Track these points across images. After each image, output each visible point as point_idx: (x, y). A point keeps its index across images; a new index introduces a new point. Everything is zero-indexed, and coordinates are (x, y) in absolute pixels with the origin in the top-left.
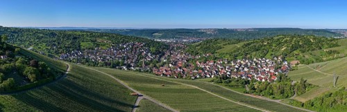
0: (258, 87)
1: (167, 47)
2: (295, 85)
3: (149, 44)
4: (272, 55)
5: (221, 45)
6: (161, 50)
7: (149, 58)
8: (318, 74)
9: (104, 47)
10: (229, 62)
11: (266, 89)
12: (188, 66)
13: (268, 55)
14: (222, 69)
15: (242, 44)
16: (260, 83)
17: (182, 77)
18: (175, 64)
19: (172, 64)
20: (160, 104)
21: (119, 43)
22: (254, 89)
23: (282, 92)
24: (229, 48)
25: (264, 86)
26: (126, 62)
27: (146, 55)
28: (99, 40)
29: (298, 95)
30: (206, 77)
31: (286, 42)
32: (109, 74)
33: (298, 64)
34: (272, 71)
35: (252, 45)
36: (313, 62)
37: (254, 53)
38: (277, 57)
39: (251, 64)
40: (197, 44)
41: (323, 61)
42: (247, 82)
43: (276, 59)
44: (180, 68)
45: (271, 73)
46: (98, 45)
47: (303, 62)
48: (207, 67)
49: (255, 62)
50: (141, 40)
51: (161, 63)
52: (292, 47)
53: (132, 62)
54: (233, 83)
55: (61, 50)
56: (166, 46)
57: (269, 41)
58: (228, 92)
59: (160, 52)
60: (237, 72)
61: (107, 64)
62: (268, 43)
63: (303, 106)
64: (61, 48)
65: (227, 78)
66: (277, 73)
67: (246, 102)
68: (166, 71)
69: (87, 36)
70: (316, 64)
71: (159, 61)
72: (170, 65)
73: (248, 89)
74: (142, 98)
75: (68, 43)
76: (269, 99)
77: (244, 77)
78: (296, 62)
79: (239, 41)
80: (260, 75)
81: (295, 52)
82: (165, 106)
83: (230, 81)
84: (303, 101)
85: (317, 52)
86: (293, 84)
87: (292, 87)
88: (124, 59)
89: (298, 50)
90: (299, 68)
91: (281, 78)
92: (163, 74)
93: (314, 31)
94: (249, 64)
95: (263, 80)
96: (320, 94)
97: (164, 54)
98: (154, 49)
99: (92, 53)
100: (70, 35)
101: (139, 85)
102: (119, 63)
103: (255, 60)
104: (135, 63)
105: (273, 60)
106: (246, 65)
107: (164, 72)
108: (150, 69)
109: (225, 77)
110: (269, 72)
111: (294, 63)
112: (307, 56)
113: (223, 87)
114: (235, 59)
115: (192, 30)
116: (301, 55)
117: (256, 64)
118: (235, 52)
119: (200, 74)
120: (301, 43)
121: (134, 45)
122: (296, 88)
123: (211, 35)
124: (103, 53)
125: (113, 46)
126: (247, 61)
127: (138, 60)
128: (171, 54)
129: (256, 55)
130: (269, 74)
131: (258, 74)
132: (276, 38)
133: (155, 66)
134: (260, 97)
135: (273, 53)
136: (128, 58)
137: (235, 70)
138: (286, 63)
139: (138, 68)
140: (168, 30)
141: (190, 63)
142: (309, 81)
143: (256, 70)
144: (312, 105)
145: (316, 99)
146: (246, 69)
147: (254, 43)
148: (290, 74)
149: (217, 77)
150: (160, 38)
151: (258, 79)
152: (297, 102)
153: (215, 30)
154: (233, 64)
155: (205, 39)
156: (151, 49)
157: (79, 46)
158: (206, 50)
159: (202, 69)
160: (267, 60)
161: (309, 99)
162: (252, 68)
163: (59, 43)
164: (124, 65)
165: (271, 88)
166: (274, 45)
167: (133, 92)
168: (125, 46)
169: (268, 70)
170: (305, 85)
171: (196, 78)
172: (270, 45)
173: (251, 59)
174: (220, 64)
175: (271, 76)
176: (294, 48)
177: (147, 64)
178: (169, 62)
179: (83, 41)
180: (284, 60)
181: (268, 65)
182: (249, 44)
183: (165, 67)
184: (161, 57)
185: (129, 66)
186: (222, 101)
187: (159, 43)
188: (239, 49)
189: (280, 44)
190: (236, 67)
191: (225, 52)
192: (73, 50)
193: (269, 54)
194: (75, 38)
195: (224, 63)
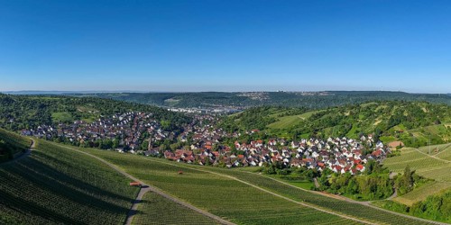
0: (334, 181)
1: (188, 119)
2: (395, 178)
3: (158, 115)
4: (357, 132)
5: (275, 115)
6: (177, 126)
7: (158, 136)
8: (434, 162)
9: (88, 120)
10: (287, 143)
11: (346, 184)
12: (220, 148)
13: (352, 133)
14: (276, 154)
15: (309, 114)
16: (337, 175)
17: (211, 164)
18: (200, 144)
19: (195, 145)
20: (176, 199)
21: (111, 113)
22: (328, 184)
23: (373, 189)
24: (288, 121)
25: (343, 180)
26: (122, 143)
27: (154, 132)
28: (80, 109)
29: (401, 195)
30: (249, 165)
31: (381, 111)
32: (96, 155)
33: (401, 147)
34: (357, 157)
35: (325, 116)
36: (426, 144)
37: (329, 129)
38: (366, 136)
39: (324, 146)
40: (237, 115)
41: (442, 142)
42: (317, 174)
43: (364, 138)
44: (208, 151)
45: (355, 160)
46: (78, 117)
47: (409, 143)
48: (252, 150)
49: (330, 143)
50: (145, 109)
51: (178, 144)
52: (392, 119)
53: (131, 143)
54: (293, 175)
55: (20, 125)
56: (185, 118)
57: (353, 111)
58: (285, 187)
59: (176, 128)
60: (300, 159)
61: (92, 145)
62: (351, 113)
63: (408, 211)
64: (21, 121)
65: (284, 167)
66: (365, 161)
67: (316, 203)
68: (185, 155)
69: (62, 102)
70: (430, 148)
71: (175, 140)
72: (193, 147)
73: (317, 185)
74: (146, 190)
75: (32, 114)
76: (351, 200)
77: (312, 167)
78: (398, 143)
79: (304, 110)
80: (337, 163)
81: (397, 128)
82: (183, 202)
83: (289, 172)
84: (409, 203)
85: (434, 129)
86: (392, 176)
87: (390, 182)
88: (120, 138)
89: (401, 125)
90: (402, 153)
91: (371, 168)
92: (181, 159)
93: (428, 96)
94: (320, 146)
95: (343, 171)
96: (437, 193)
97: (182, 131)
98: (167, 122)
99: (70, 130)
100: (35, 102)
101: (143, 172)
102: (112, 143)
103: (330, 140)
104: (137, 144)
105: (358, 140)
106: (315, 149)
107: (183, 156)
108: (161, 152)
109: (280, 165)
110: (351, 159)
111: (393, 145)
112: (416, 135)
113: (277, 179)
114: (297, 138)
115: (228, 94)
116: (407, 132)
117: (332, 146)
118: (297, 127)
119: (240, 160)
120: (406, 114)
121: (135, 116)
122: (397, 182)
123: (257, 102)
124: (87, 128)
125: (102, 119)
126: (317, 142)
127: (141, 140)
128: (194, 130)
129: (331, 132)
130: (353, 162)
131: (333, 162)
132: (364, 106)
133: (168, 148)
134: (338, 197)
135: (359, 129)
136: (126, 137)
137: (298, 156)
138: (381, 145)
139: (141, 152)
140: (188, 94)
141: (224, 144)
142: (419, 172)
143: (331, 156)
144: (424, 210)
145: (431, 198)
146: (315, 155)
147: (328, 112)
148: (386, 162)
149: (268, 165)
150: (176, 107)
151: (335, 170)
152: (399, 205)
153: (265, 94)
154: (294, 147)
155: (248, 107)
156: (162, 122)
157: (50, 119)
158: (251, 123)
159: (244, 153)
160: (350, 141)
161: (419, 200)
162: (325, 153)
163: (17, 114)
164: (120, 147)
165: (354, 182)
166: (361, 116)
167: (132, 181)
168: (121, 118)
169: (351, 155)
170: (412, 178)
171: (234, 166)
172: (355, 116)
173: (323, 138)
174: (273, 146)
175: (355, 165)
176: (395, 121)
177: (155, 146)
178: (190, 142)
179: (55, 111)
180: (377, 140)
181: (350, 150)
182: (320, 115)
183: (184, 150)
184: (177, 135)
185: (127, 149)
186: (275, 200)
187: (174, 113)
188: (303, 123)
189: (371, 115)
190: (300, 150)
191: (281, 127)
192: (40, 125)
193: (353, 130)
194: (42, 106)
195: (279, 145)
